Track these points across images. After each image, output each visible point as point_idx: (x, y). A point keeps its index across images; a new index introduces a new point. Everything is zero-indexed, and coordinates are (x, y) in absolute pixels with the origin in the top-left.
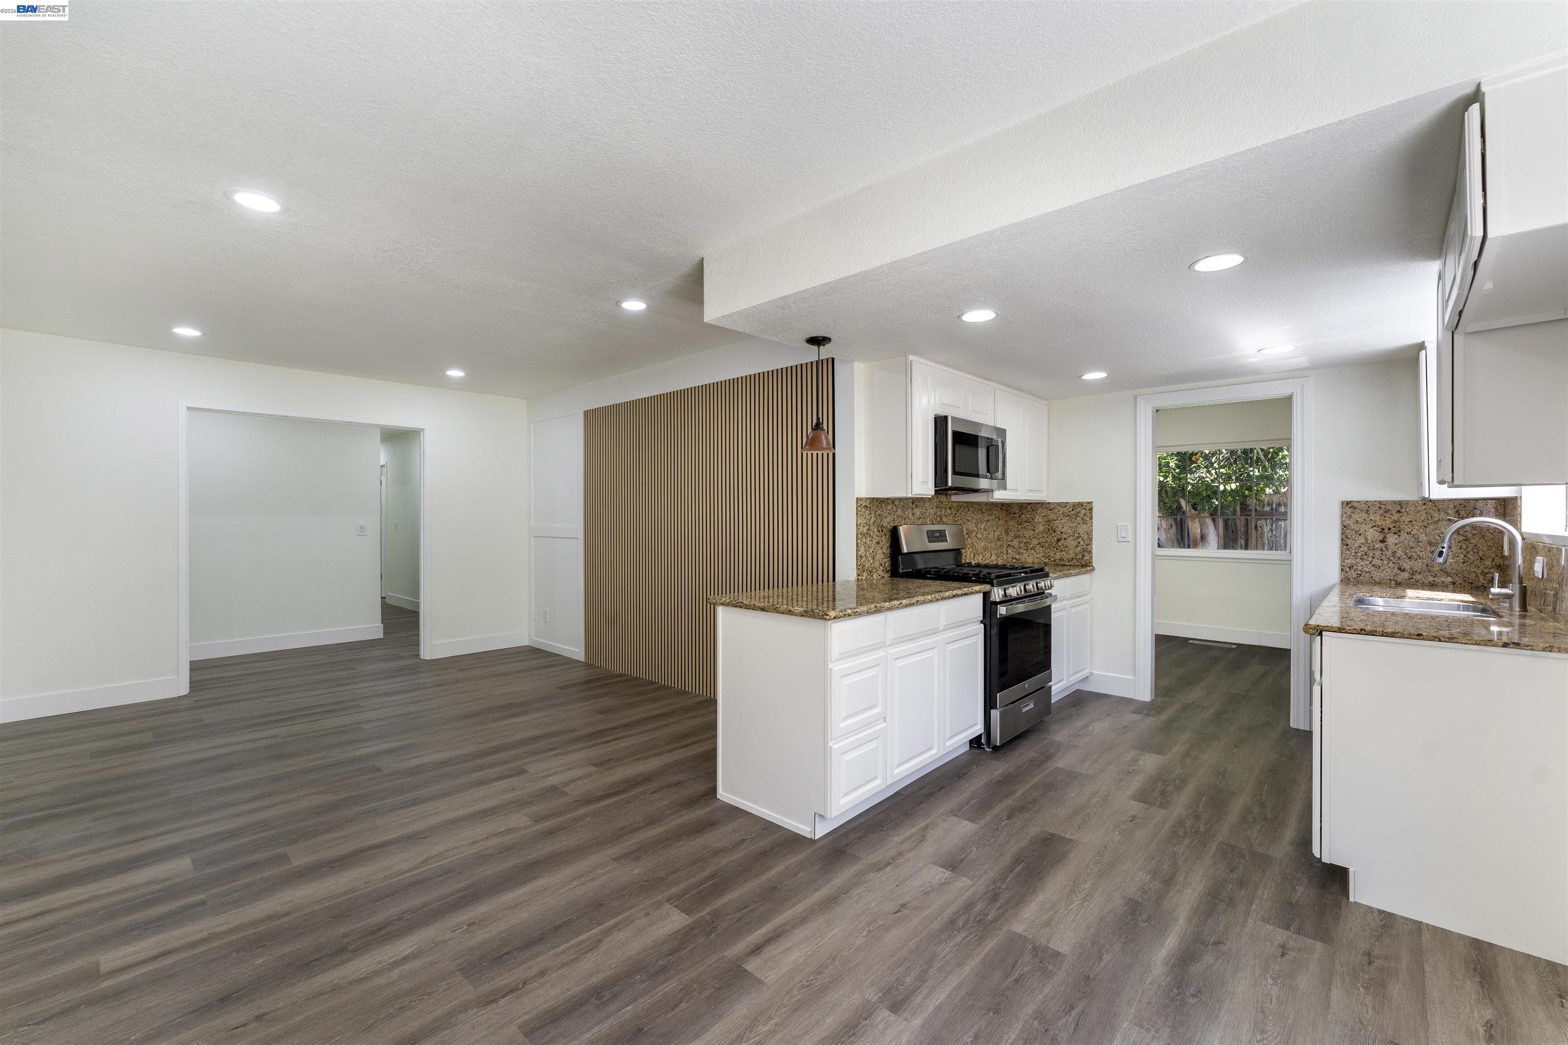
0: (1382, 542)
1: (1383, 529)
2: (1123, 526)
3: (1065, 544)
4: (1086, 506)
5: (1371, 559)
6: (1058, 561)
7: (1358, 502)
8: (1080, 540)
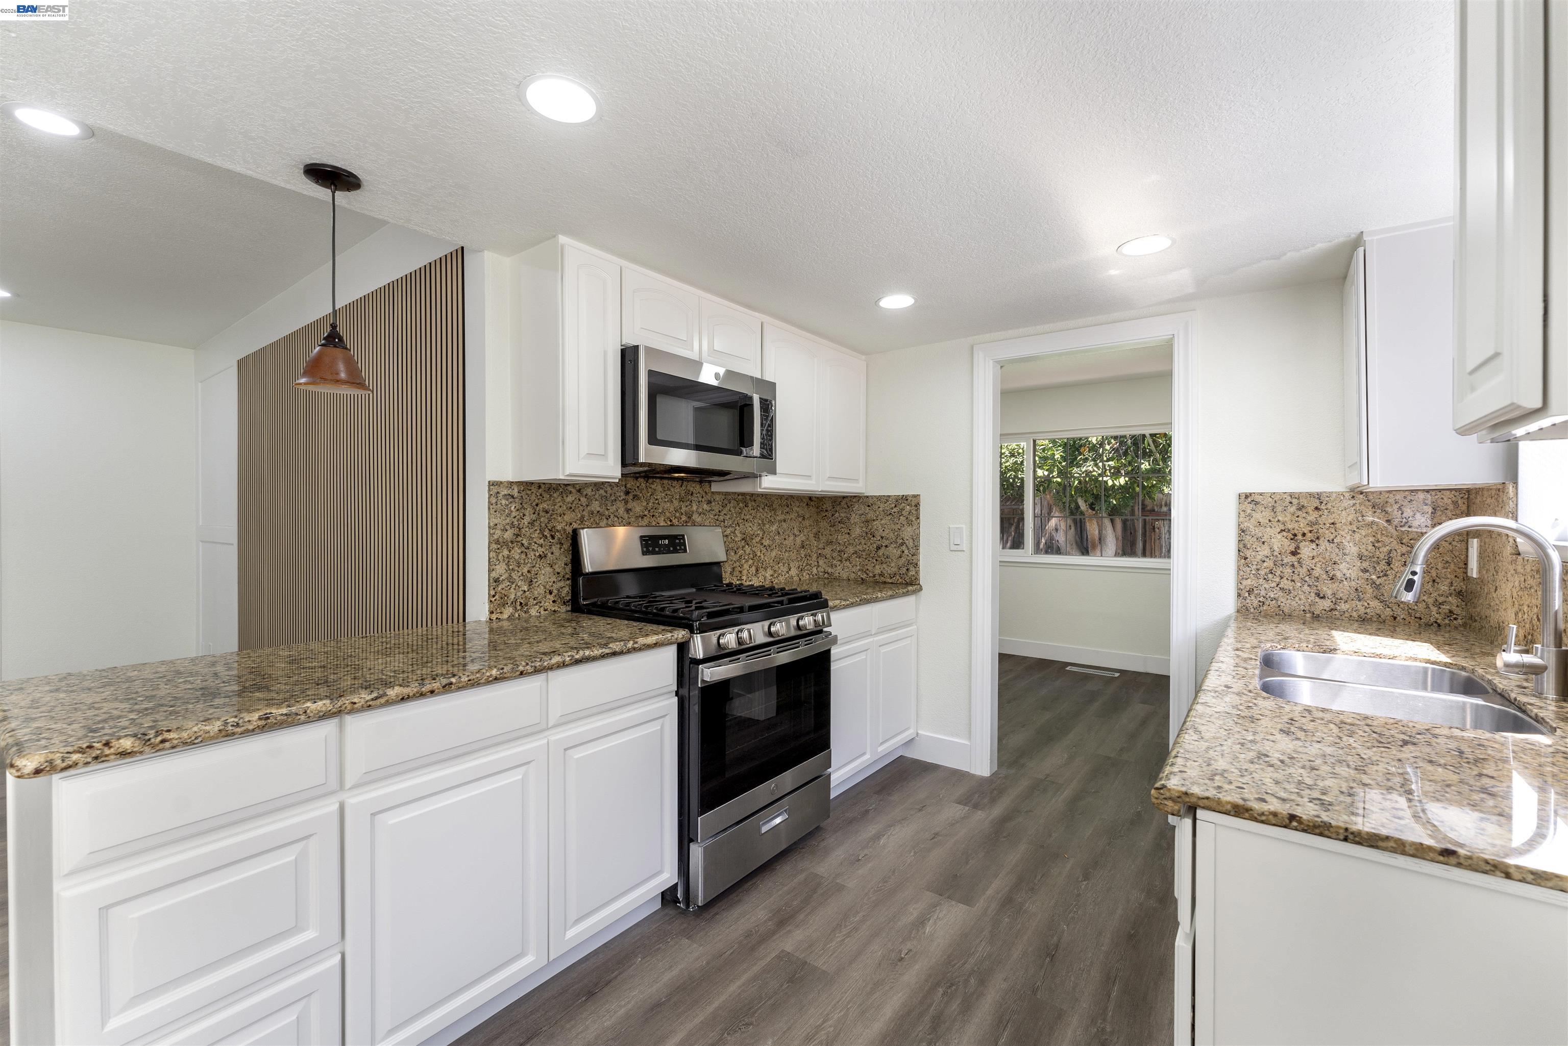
0: (1294, 553)
1: (1295, 535)
2: (957, 528)
3: (887, 553)
4: (911, 501)
5: (1277, 580)
6: (877, 577)
7: (1261, 494)
8: (904, 548)
